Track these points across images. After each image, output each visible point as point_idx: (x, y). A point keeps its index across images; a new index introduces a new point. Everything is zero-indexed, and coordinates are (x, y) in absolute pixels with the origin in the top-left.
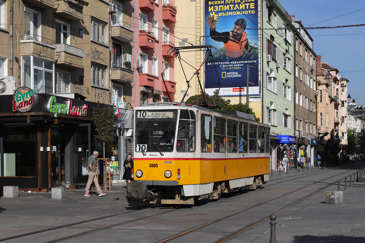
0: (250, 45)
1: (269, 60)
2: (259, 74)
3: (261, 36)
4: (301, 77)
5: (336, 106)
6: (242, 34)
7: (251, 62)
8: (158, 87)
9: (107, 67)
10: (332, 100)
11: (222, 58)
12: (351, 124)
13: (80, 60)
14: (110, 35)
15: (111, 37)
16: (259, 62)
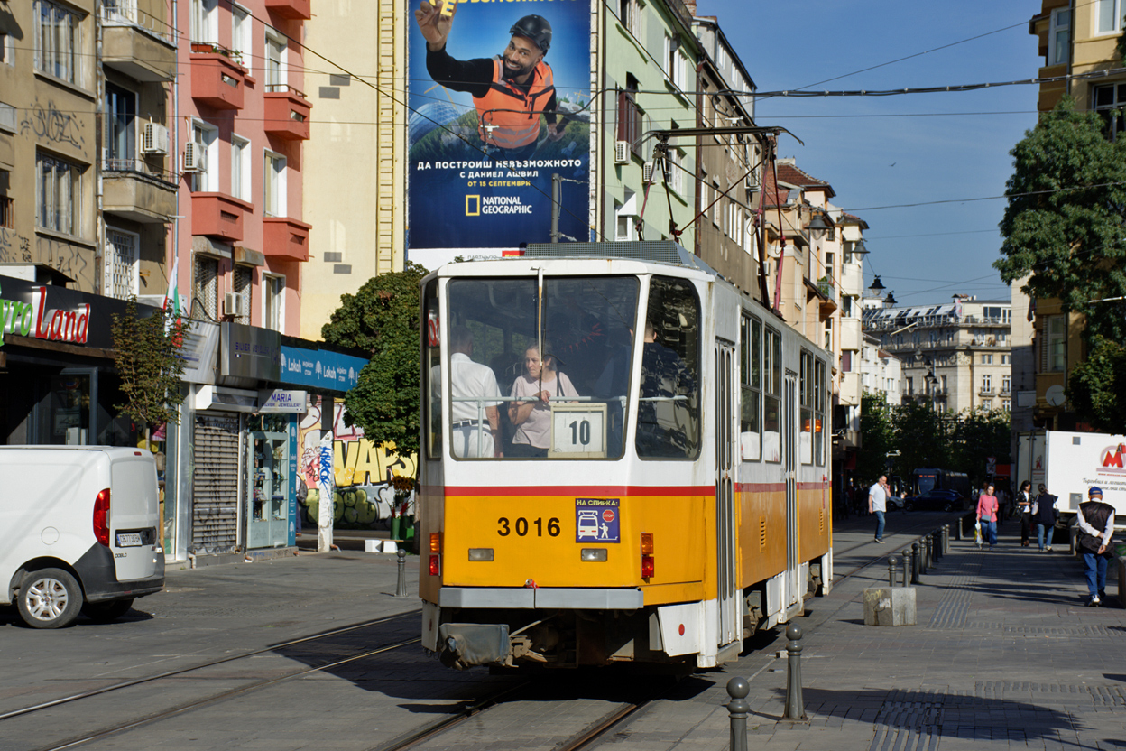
0: (562, 108)
1: (624, 159)
2: (592, 205)
3: (597, 79)
4: (717, 213)
5: (826, 313)
6: (536, 68)
7: (564, 163)
8: (252, 241)
9: (86, 166)
10: (811, 294)
11: (467, 147)
12: (867, 373)
13: (7, 142)
14: (97, 57)
15: (100, 65)
16: (592, 167)
